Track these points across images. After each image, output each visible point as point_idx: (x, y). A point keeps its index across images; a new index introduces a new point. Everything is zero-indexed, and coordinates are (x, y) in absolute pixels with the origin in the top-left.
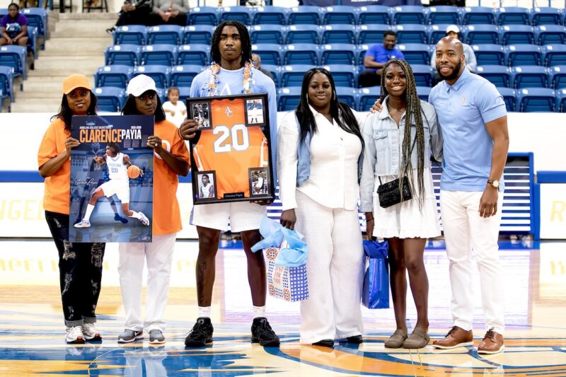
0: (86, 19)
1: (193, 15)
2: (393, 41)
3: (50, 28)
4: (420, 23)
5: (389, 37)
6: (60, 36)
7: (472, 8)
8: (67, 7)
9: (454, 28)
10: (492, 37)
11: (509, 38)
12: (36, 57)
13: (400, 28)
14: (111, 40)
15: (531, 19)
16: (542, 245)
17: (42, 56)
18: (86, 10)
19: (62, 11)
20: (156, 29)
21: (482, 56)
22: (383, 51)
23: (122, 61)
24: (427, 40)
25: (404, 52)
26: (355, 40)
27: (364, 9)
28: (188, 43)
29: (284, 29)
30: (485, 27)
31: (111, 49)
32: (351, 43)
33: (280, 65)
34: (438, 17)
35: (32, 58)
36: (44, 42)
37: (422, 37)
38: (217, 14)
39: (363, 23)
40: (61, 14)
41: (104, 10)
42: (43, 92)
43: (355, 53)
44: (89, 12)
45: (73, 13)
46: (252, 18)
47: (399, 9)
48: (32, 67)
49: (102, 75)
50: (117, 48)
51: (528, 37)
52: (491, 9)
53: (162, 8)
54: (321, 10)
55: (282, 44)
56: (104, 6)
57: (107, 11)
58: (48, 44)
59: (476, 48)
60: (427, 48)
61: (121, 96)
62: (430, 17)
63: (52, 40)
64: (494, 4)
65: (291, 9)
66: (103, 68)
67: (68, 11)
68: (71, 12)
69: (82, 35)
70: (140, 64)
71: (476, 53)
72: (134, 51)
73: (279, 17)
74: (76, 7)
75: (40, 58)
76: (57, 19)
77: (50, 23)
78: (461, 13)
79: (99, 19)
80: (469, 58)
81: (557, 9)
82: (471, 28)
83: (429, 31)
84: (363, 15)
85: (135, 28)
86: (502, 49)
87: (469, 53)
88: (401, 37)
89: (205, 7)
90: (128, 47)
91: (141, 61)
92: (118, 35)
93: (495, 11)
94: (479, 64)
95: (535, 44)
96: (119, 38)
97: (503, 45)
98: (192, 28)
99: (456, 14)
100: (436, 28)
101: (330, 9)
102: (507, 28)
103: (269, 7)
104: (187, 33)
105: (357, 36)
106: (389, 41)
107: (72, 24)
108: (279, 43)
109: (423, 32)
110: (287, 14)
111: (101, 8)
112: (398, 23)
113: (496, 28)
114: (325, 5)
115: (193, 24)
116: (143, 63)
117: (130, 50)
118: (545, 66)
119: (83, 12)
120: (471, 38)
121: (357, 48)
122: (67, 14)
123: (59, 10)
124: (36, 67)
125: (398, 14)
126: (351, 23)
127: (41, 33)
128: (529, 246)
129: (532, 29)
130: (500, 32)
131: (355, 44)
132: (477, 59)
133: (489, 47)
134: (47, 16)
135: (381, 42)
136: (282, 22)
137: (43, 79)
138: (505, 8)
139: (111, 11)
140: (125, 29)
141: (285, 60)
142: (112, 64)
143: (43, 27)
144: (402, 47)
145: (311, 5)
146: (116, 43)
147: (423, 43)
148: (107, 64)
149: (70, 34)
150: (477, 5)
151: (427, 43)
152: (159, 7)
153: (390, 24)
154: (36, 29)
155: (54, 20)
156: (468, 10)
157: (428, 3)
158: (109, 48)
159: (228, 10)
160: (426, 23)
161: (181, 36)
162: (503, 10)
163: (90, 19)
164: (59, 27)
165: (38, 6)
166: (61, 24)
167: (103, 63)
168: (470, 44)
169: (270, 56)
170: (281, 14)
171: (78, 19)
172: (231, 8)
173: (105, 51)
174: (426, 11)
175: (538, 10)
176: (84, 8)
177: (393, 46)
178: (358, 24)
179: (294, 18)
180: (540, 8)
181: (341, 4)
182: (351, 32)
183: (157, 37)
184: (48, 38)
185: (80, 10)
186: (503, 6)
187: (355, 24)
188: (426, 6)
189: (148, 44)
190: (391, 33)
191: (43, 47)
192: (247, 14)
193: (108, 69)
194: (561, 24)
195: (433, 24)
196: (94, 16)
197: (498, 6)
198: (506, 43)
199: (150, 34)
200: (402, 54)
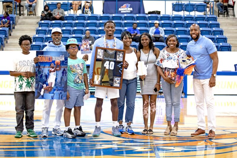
0: (29, 18)
1: (66, 17)
2: (136, 26)
3: (16, 21)
4: (145, 20)
5: (134, 25)
6: (20, 24)
7: (163, 15)
8: (22, 14)
9: (157, 22)
10: (170, 25)
11: (176, 25)
12: (12, 32)
13: (138, 21)
14: (38, 26)
15: (183, 19)
16: (188, 96)
17: (14, 31)
18: (28, 15)
19: (20, 15)
20: (53, 22)
21: (166, 31)
22: (132, 30)
23: (42, 33)
24: (147, 26)
25: (139, 30)
26: (122, 26)
27: (125, 15)
28: (65, 27)
29: (98, 22)
30: (167, 22)
31: (38, 29)
32: (121, 27)
33: (97, 34)
34: (151, 18)
35: (10, 32)
36: (14, 26)
37: (145, 25)
38: (74, 17)
39: (125, 20)
40: (20, 17)
41: (35, 15)
42: (14, 44)
43: (122, 30)
44: (29, 16)
45: (24, 16)
46: (87, 18)
47: (137, 15)
48: (10, 35)
49: (35, 38)
50: (40, 28)
51: (182, 25)
52: (169, 15)
53: (55, 14)
54: (111, 15)
55: (97, 27)
56: (35, 14)
57: (36, 16)
58: (16, 27)
59: (164, 29)
60: (147, 29)
61: (42, 45)
62: (148, 18)
63: (17, 25)
64: (170, 13)
65: (100, 15)
66: (35, 35)
67: (22, 15)
68: (23, 16)
69: (28, 24)
70: (48, 34)
71: (164, 30)
72: (46, 29)
73: (96, 18)
74: (25, 14)
75: (13, 32)
76: (19, 18)
77: (16, 20)
78: (159, 16)
79: (33, 18)
80: (162, 32)
81: (192, 15)
82: (163, 22)
83: (148, 23)
84: (125, 17)
85: (46, 22)
86: (173, 29)
87: (162, 30)
88: (138, 25)
89: (70, 14)
90: (44, 28)
91: (48, 33)
92: (40, 24)
93: (171, 16)
94: (165, 34)
95: (185, 27)
96: (41, 25)
97: (173, 27)
98: (66, 22)
99: (157, 17)
100: (150, 22)
101: (114, 15)
102: (175, 22)
103: (93, 14)
104: (64, 23)
105: (123, 24)
106: (135, 26)
107: (24, 20)
108: (96, 27)
109: (146, 23)
110: (99, 17)
111: (34, 14)
112: (137, 20)
113: (171, 22)
114: (112, 14)
115: (66, 20)
116: (49, 33)
117: (44, 29)
118: (188, 35)
119: (27, 16)
120: (163, 25)
121: (123, 29)
122: (22, 17)
123: (19, 15)
124: (12, 35)
125: (137, 17)
126: (121, 20)
127: (13, 23)
128: (183, 97)
129: (184, 22)
130: (172, 23)
131: (122, 27)
132: (165, 32)
133: (169, 28)
134: (15, 17)
135: (132, 27)
136: (97, 20)
137: (15, 39)
138: (174, 15)
139: (37, 16)
140: (43, 22)
141: (98, 33)
142: (38, 34)
143: (14, 21)
144: (139, 28)
145: (107, 14)
146: (39, 27)
147: (146, 27)
148: (37, 34)
149: (24, 23)
150: (164, 14)
151: (147, 27)
152: (54, 14)
153: (134, 20)
154: (12, 22)
155: (18, 18)
156: (161, 15)
157: (147, 13)
158: (37, 28)
159: (78, 15)
160: (147, 20)
161: (62, 24)
162: (173, 16)
163: (30, 18)
164: (20, 21)
165: (12, 14)
166: (20, 20)
167: (35, 33)
168: (162, 27)
169: (93, 31)
170: (97, 17)
171: (26, 18)
172: (80, 14)
173: (36, 29)
174: (147, 16)
175: (185, 16)
176: (27, 14)
177: (136, 28)
178: (123, 20)
179: (101, 18)
180: (186, 15)
181: (117, 13)
182: (121, 23)
183: (54, 24)
184: (16, 25)
185: (26, 15)
186: (173, 14)
187: (122, 20)
188: (147, 14)
189: (51, 27)
190: (135, 23)
191: (14, 28)
192: (85, 17)
193: (37, 36)
194: (193, 20)
195: (149, 20)
196: (32, 17)
197: (172, 14)
198: (175, 27)
199: (51, 24)
200: (139, 31)
